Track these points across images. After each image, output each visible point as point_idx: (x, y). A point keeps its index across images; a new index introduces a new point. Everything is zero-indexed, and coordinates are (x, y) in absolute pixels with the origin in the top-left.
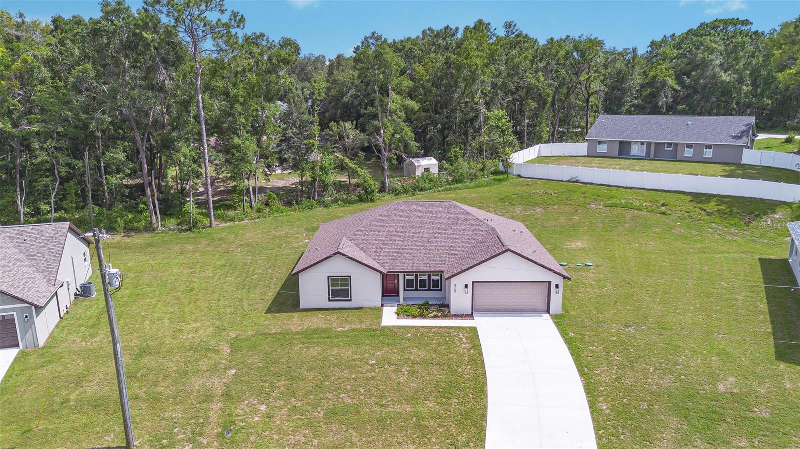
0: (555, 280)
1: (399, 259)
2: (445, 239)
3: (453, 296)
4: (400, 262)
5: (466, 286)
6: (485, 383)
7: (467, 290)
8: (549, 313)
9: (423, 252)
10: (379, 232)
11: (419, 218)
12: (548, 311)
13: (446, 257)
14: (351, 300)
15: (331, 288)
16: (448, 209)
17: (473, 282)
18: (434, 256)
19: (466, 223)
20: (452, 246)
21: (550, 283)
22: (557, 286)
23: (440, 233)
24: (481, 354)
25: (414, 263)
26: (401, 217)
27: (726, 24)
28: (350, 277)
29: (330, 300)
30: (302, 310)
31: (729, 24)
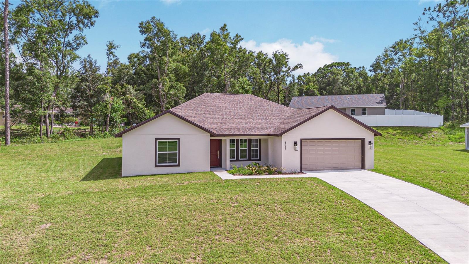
3: (284, 153)
5: (295, 143)
7: (295, 147)
12: (363, 168)
14: (179, 165)
15: (158, 152)
17: (301, 140)
21: (363, 140)
22: (370, 142)
23: (252, 112)
27: (338, 64)
28: (179, 139)
29: (156, 166)
30: (124, 177)
31: (340, 64)
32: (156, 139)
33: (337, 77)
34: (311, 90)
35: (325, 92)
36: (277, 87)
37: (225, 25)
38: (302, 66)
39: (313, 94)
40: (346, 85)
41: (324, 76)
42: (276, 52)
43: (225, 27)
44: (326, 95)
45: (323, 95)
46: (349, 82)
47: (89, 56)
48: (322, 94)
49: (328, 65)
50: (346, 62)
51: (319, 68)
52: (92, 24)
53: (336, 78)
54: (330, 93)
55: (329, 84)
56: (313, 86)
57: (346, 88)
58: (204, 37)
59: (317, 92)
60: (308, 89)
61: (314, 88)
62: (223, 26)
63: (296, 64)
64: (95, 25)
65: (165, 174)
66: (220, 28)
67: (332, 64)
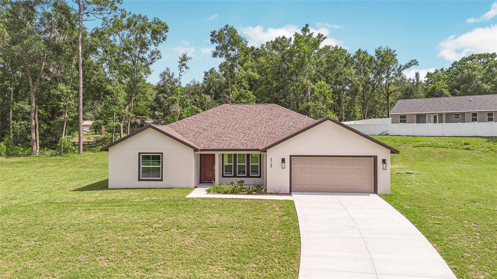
0: (382, 153)
1: (216, 141)
2: (265, 128)
4: (216, 142)
5: (283, 160)
6: (298, 247)
7: (283, 164)
8: (377, 194)
9: (242, 135)
10: (202, 122)
11: (243, 114)
12: (375, 192)
13: (264, 139)
14: (162, 180)
15: (141, 166)
16: (271, 109)
17: (291, 156)
18: (252, 138)
19: (287, 117)
20: (271, 132)
21: (375, 158)
22: (384, 161)
23: (261, 123)
24: (296, 220)
25: (230, 143)
26: (225, 113)
27: (479, 56)
28: (162, 153)
29: (139, 180)
30: (110, 189)
31: (482, 56)
32: (140, 154)
33: (473, 72)
34: (437, 90)
35: (459, 92)
36: (386, 88)
37: (307, 25)
38: (417, 62)
39: (441, 94)
40: (487, 83)
41: (458, 71)
42: (379, 48)
43: (306, 28)
44: (460, 95)
45: (455, 96)
46: (492, 78)
47: (168, 69)
48: (454, 94)
49: (466, 58)
50: (491, 53)
51: (454, 63)
52: (164, 39)
53: (471, 74)
54: (465, 93)
55: (464, 82)
56: (442, 85)
57: (487, 87)
58: (290, 39)
59: (446, 92)
60: (434, 88)
61: (442, 88)
62: (305, 26)
63: (409, 61)
64: (167, 39)
65: (148, 188)
66: (302, 29)
67: (470, 57)
